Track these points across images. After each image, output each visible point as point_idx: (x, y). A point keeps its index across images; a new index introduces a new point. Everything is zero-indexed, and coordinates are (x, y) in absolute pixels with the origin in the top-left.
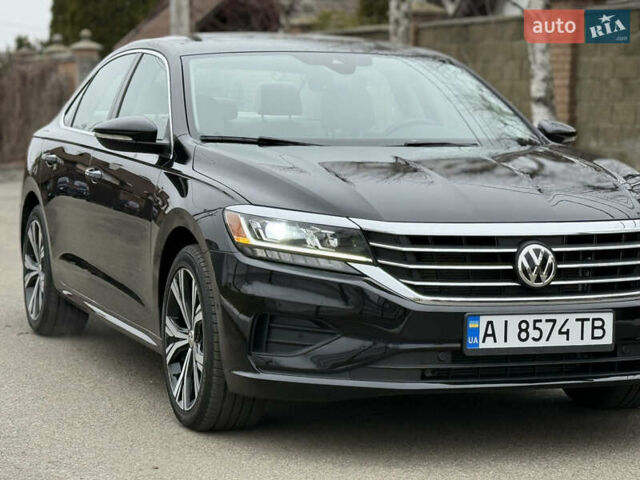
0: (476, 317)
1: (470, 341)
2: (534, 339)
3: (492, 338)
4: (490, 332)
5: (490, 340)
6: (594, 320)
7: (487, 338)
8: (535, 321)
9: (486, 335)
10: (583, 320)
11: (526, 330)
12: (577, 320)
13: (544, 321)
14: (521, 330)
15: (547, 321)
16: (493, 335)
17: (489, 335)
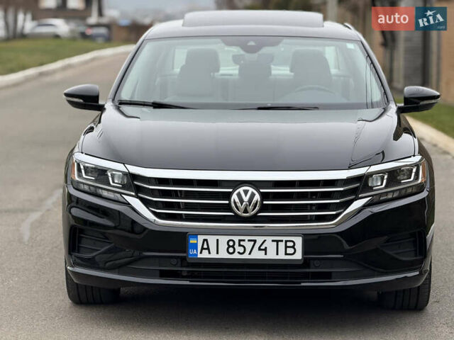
0: (195, 236)
1: (191, 252)
2: (239, 253)
4: (205, 246)
5: (205, 252)
6: (286, 241)
7: (203, 251)
8: (240, 241)
9: (203, 248)
10: (277, 242)
11: (233, 246)
12: (273, 241)
13: (246, 241)
14: (229, 246)
15: (249, 241)
16: (208, 248)
17: (205, 249)
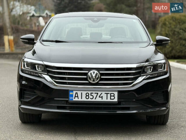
0: (72, 91)
1: (71, 98)
2: (91, 98)
3: (77, 98)
6: (111, 94)
7: (76, 98)
8: (91, 93)
10: (107, 94)
11: (88, 96)
12: (105, 93)
15: (95, 93)
16: (78, 97)
